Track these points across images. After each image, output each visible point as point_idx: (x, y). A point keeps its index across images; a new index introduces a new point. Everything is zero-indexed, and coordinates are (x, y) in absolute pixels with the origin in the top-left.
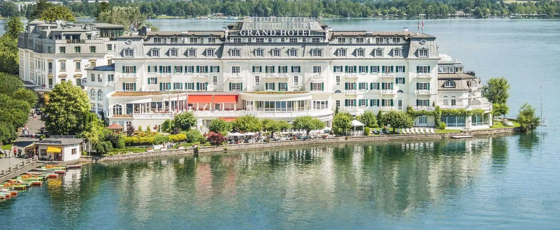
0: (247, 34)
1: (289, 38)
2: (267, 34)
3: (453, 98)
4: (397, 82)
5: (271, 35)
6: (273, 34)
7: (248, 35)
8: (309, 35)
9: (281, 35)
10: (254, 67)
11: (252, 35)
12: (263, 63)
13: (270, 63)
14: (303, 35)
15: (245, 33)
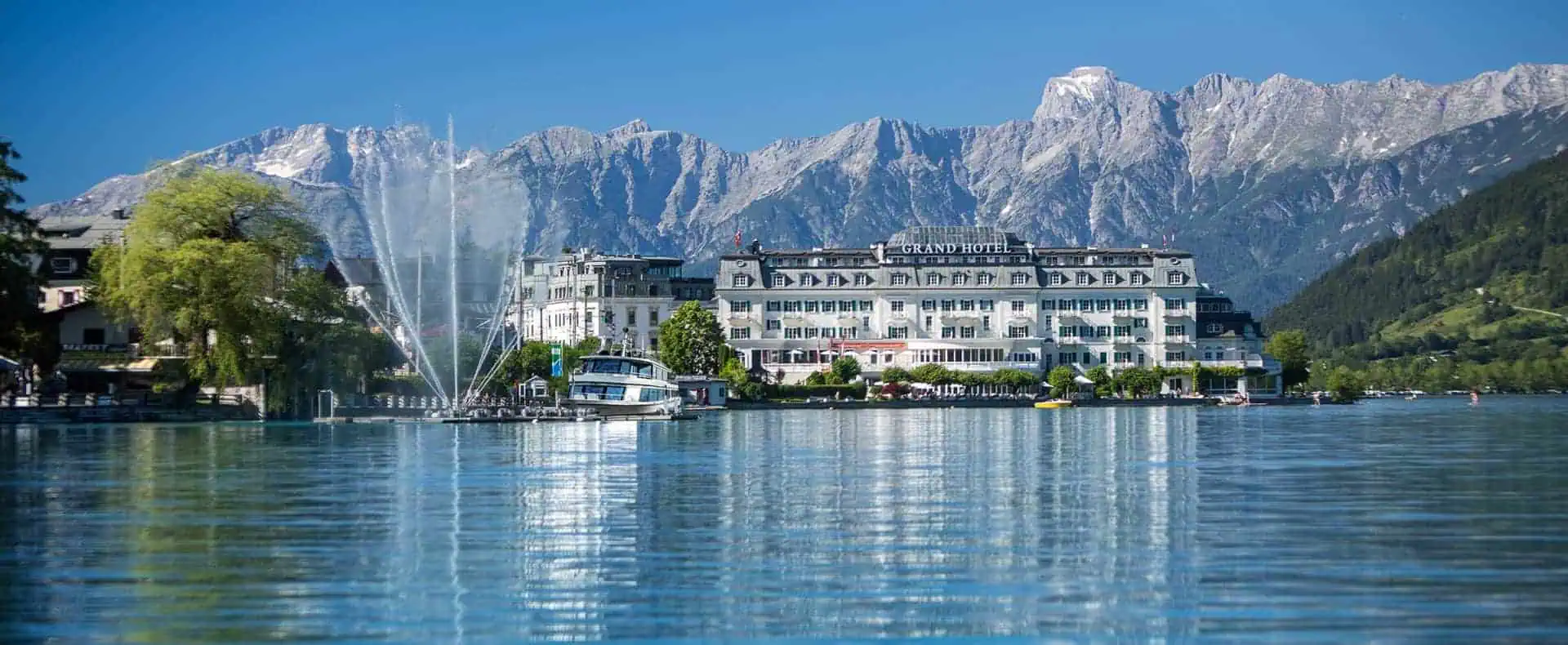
0: (912, 250)
1: (974, 257)
2: (942, 250)
3: (1220, 351)
4: (1136, 326)
5: (949, 251)
6: (951, 250)
7: (915, 252)
8: (1006, 251)
9: (964, 251)
10: (924, 302)
11: (920, 252)
12: (939, 295)
13: (949, 295)
14: (996, 252)
15: (910, 250)
